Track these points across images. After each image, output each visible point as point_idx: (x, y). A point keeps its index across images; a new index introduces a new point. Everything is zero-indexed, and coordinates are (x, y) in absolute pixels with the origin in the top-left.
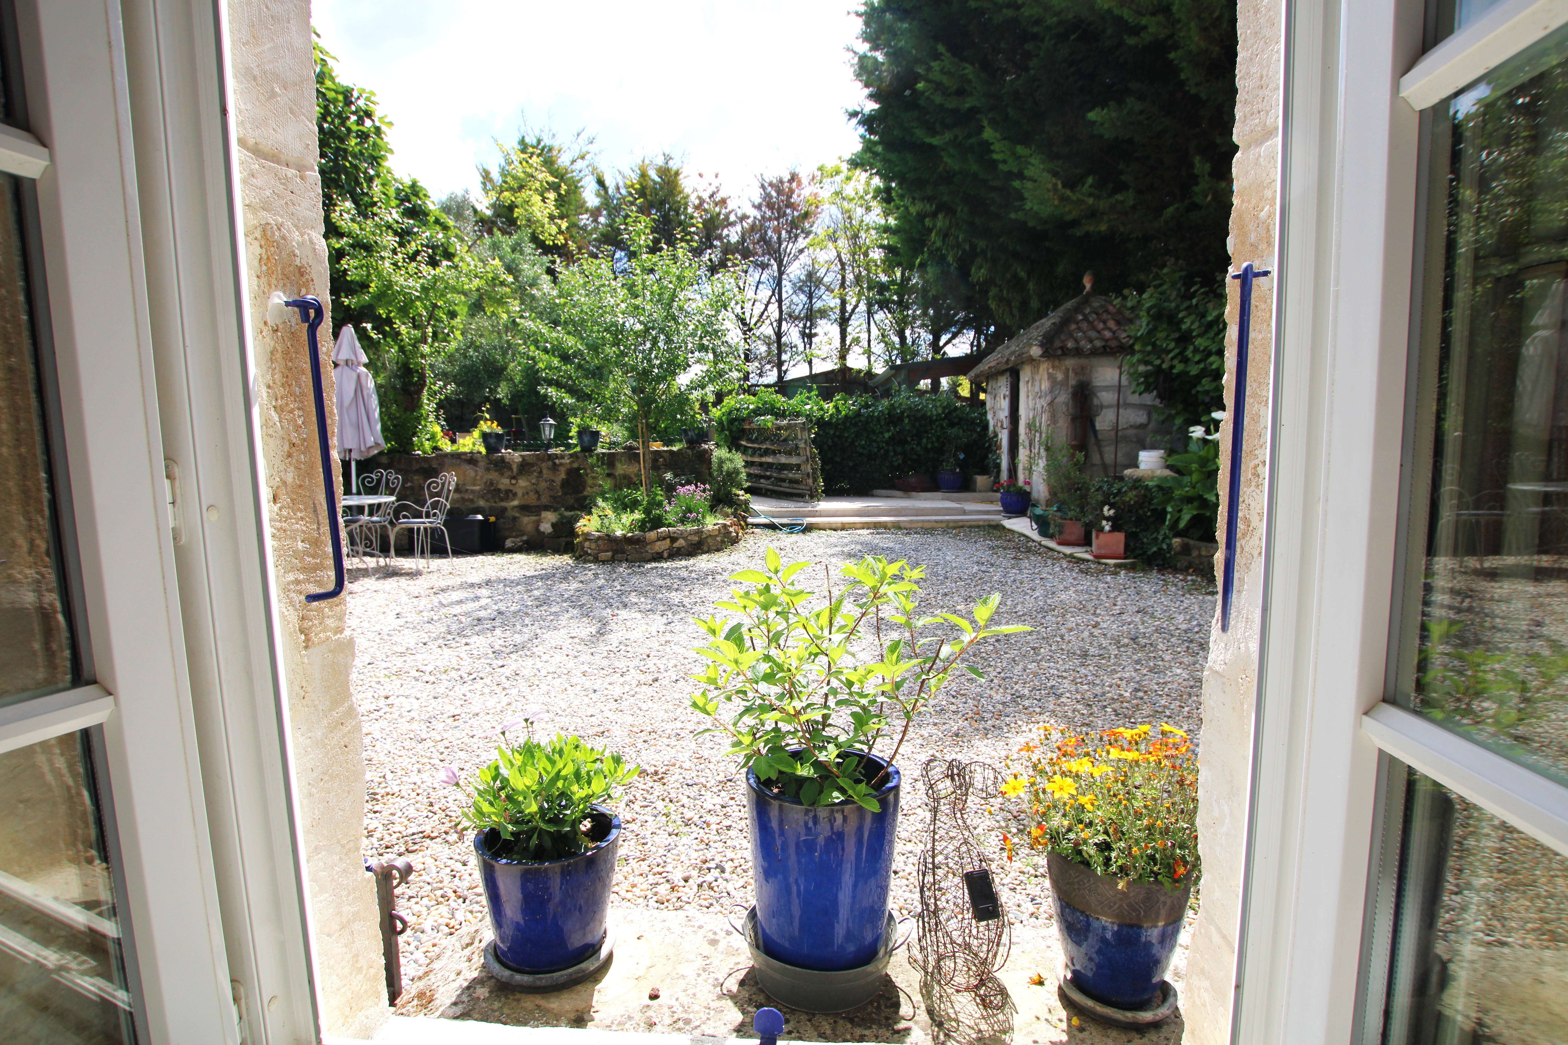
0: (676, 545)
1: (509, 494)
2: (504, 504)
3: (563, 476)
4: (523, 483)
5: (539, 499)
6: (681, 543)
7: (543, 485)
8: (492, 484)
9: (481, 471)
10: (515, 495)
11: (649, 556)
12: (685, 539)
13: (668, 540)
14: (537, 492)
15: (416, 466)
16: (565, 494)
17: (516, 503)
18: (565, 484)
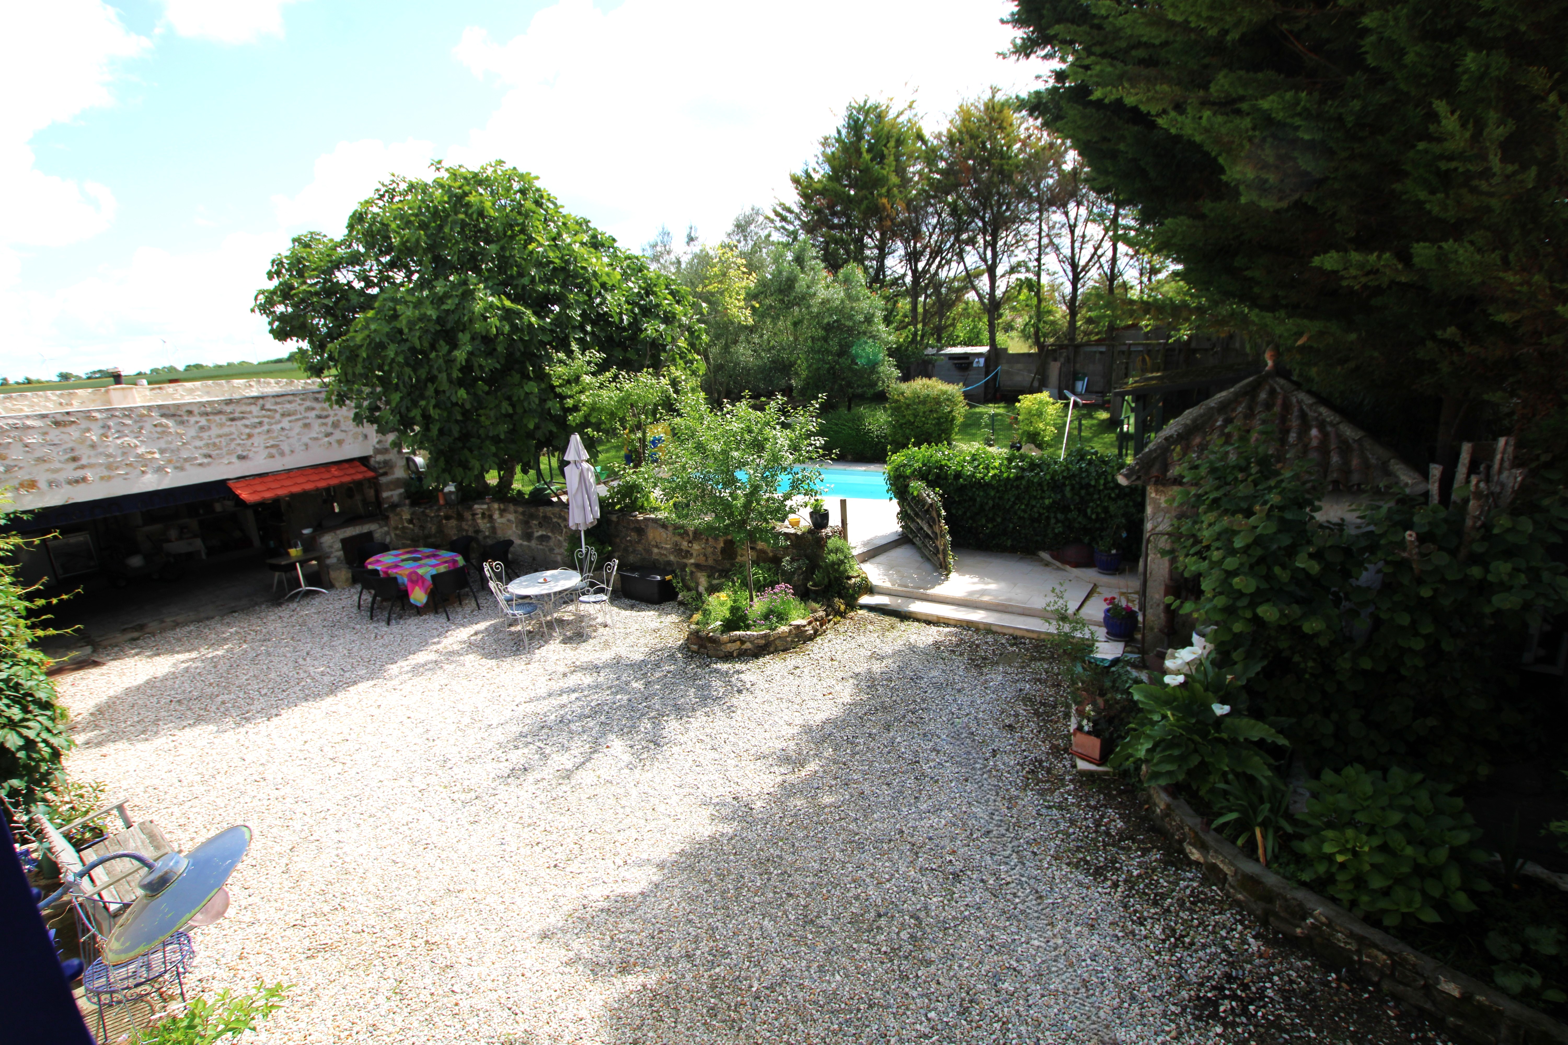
0: (744, 647)
1: (688, 554)
2: (685, 561)
3: (722, 545)
4: (696, 546)
5: (706, 560)
6: (748, 645)
7: (709, 550)
8: (677, 545)
9: (670, 534)
10: (692, 555)
11: (722, 654)
12: (751, 642)
13: (738, 643)
14: (705, 555)
15: (632, 526)
16: (724, 559)
17: (692, 561)
18: (723, 551)
